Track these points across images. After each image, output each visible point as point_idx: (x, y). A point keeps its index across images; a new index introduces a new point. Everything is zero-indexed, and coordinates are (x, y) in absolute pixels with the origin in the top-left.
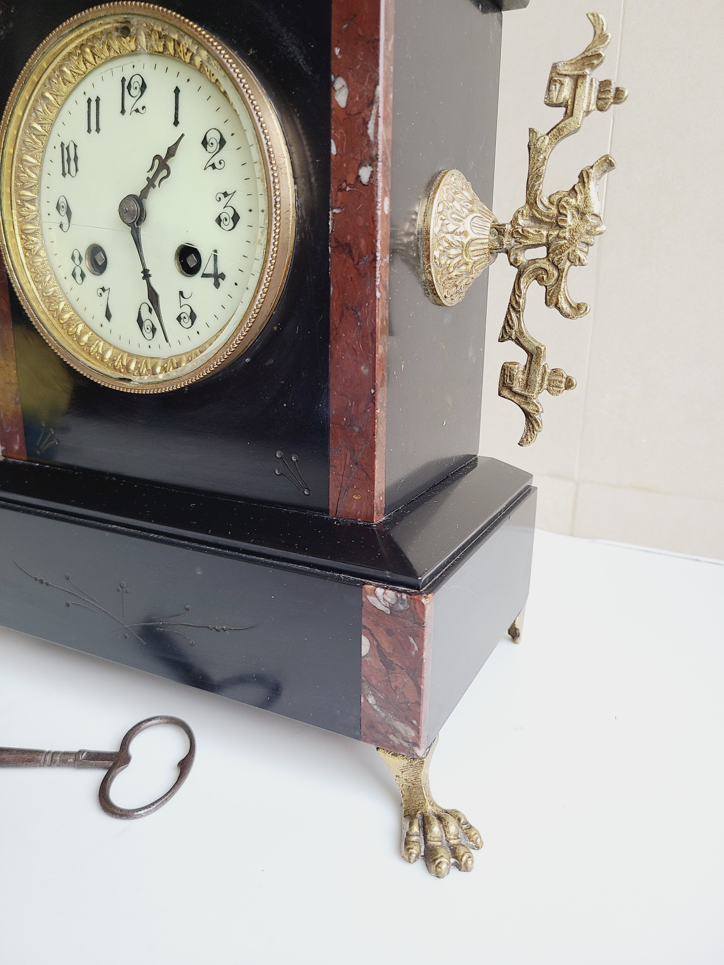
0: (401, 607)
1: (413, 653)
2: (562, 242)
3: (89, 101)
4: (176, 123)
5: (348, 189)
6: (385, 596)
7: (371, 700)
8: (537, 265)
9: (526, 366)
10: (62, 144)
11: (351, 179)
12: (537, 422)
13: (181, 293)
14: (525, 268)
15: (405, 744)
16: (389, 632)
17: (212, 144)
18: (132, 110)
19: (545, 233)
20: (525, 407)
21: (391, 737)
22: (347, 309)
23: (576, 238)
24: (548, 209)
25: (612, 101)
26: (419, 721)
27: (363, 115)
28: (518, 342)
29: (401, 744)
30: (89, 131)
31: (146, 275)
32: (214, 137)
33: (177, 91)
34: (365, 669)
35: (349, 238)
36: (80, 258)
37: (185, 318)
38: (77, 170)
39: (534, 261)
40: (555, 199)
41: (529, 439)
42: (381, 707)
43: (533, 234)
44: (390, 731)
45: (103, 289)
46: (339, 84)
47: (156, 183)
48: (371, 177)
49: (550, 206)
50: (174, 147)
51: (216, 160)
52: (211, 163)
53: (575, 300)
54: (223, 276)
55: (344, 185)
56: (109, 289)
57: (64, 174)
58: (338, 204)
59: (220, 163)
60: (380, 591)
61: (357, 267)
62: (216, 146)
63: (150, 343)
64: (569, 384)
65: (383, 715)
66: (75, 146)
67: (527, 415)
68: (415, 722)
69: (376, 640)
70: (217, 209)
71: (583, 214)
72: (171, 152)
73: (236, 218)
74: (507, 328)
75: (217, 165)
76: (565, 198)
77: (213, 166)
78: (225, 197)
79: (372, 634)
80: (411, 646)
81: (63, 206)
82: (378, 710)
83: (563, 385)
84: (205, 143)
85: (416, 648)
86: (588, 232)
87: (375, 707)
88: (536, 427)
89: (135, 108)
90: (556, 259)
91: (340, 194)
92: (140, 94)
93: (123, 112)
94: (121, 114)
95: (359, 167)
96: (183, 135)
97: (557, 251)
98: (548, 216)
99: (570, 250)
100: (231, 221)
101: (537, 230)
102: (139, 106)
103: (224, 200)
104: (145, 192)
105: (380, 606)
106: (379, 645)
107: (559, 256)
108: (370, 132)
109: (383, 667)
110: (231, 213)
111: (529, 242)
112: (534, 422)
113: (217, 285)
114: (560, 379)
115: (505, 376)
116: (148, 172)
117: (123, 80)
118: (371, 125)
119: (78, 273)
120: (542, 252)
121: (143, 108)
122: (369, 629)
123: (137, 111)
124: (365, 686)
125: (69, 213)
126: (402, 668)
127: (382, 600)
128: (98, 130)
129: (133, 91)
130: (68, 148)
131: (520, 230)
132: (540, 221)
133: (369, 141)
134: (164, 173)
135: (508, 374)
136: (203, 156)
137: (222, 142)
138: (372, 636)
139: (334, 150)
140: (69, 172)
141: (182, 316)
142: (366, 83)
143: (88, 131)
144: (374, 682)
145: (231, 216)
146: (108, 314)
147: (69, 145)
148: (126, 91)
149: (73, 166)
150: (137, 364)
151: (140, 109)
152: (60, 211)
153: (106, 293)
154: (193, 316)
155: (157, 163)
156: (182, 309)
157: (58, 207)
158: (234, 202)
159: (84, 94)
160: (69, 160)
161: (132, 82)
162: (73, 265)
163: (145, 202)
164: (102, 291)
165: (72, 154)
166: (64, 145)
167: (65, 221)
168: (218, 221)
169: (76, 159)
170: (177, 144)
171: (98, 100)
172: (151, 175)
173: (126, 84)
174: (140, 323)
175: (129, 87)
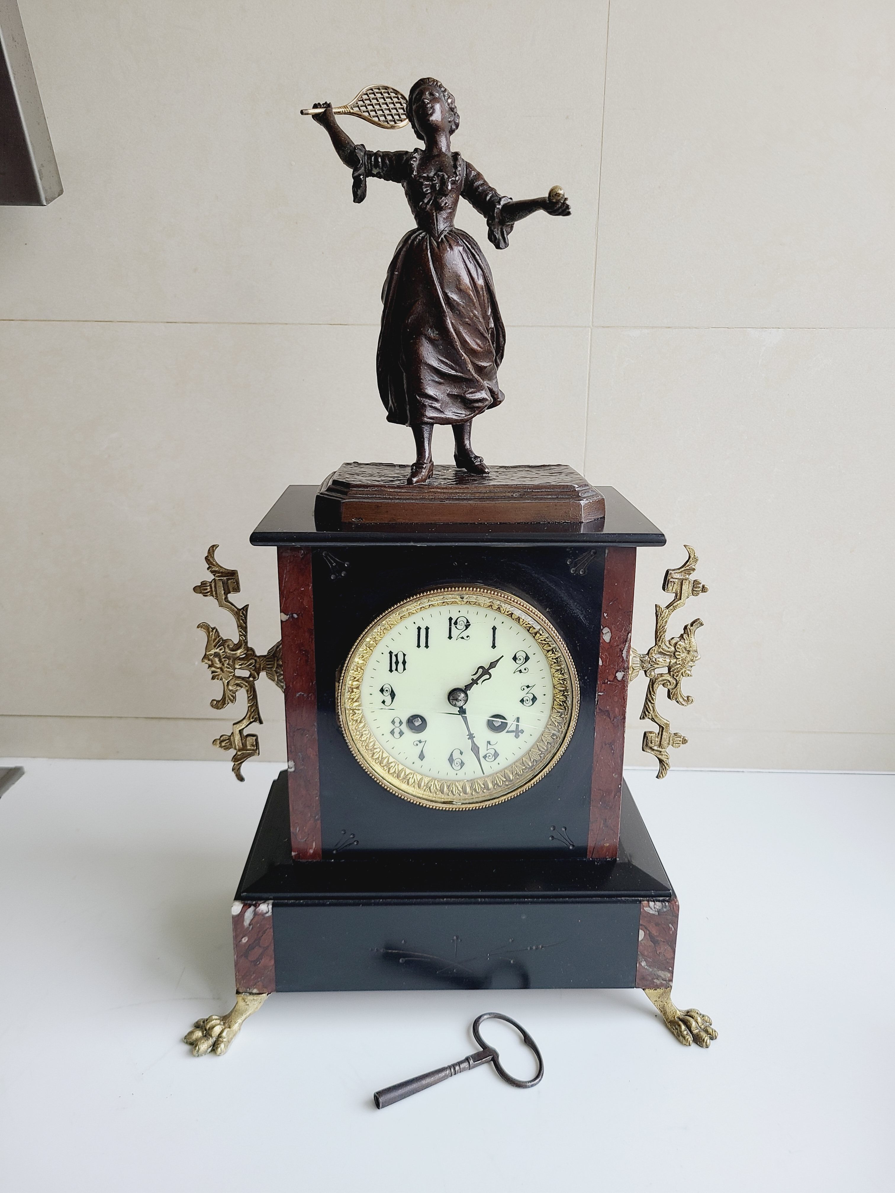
0: (665, 910)
1: (671, 932)
2: (678, 666)
3: (419, 629)
4: (494, 646)
5: (609, 683)
6: (655, 906)
7: (643, 964)
8: (664, 678)
9: (659, 734)
10: (391, 653)
11: (611, 678)
12: (667, 764)
13: (489, 742)
14: (656, 679)
15: (664, 982)
16: (657, 924)
17: (520, 659)
18: (458, 637)
19: (668, 661)
20: (660, 757)
21: (655, 981)
22: (606, 745)
23: (686, 663)
24: (669, 648)
25: (701, 592)
26: (673, 968)
27: (620, 647)
28: (653, 720)
29: (661, 983)
30: (419, 646)
31: (471, 736)
32: (521, 656)
33: (494, 629)
34: (640, 948)
35: (608, 707)
36: (401, 723)
37: (490, 756)
38: (404, 669)
39: (661, 675)
40: (674, 642)
41: (664, 775)
42: (650, 966)
43: (662, 662)
44: (655, 977)
45: (420, 742)
46: (606, 630)
47: (479, 682)
48: (623, 677)
49: (670, 647)
50: (496, 663)
51: (522, 668)
52: (519, 669)
53: (685, 694)
54: (522, 731)
55: (606, 681)
56: (426, 741)
57: (391, 671)
58: (602, 690)
59: (525, 669)
60: (652, 904)
61: (613, 722)
62: (523, 660)
63: (457, 772)
64: (685, 741)
65: (651, 970)
66: (404, 655)
67: (661, 761)
68: (670, 969)
69: (649, 931)
70: (522, 695)
71: (689, 651)
72: (493, 665)
73: (534, 699)
74: (647, 713)
75: (523, 671)
76: (679, 643)
77: (520, 671)
78: (527, 688)
79: (646, 928)
80: (670, 929)
81: (387, 691)
82: (648, 968)
83: (681, 742)
84: (515, 658)
85: (673, 929)
86: (692, 660)
87: (646, 967)
88: (668, 768)
89: (461, 636)
90: (675, 675)
91: (603, 685)
92: (465, 628)
93: (450, 637)
94: (448, 639)
95: (616, 672)
96: (503, 656)
97: (675, 671)
98: (669, 652)
99: (683, 670)
100: (531, 701)
101: (664, 659)
102: (464, 635)
103: (527, 690)
104: (468, 687)
105: (651, 912)
106: (650, 933)
107: (677, 674)
108: (624, 655)
109: (652, 944)
110: (532, 697)
111: (658, 666)
112: (665, 765)
113: (517, 736)
114: (679, 739)
115: (648, 741)
116: (474, 675)
117: (450, 619)
118: (624, 652)
119: (397, 731)
120: (666, 670)
121: (468, 637)
122: (644, 925)
123: (462, 638)
124: (640, 957)
125: (393, 695)
126: (664, 942)
127: (653, 908)
128: (427, 646)
129: (458, 626)
130: (396, 656)
131: (654, 660)
132: (665, 654)
133: (623, 659)
134: (487, 676)
135: (650, 740)
136: (514, 666)
137: (527, 658)
138: (645, 929)
139: (600, 663)
140: (396, 670)
141: (487, 755)
142: (623, 631)
143: (417, 647)
144: (646, 953)
145: (531, 698)
146: (422, 757)
147: (397, 654)
148: (453, 626)
149: (400, 666)
150: (448, 787)
151: (465, 638)
152: (384, 692)
153: (423, 744)
154: (496, 755)
155: (481, 670)
156: (488, 751)
157: (382, 690)
158: (533, 691)
159: (414, 623)
160: (397, 663)
161: (458, 621)
162: (392, 727)
163: (468, 692)
164: (418, 743)
165: (401, 659)
166: (392, 653)
167: (388, 699)
168: (522, 701)
169: (404, 663)
170: (498, 661)
171: (427, 629)
172: (475, 677)
173: (453, 621)
174: (451, 760)
175: (456, 623)
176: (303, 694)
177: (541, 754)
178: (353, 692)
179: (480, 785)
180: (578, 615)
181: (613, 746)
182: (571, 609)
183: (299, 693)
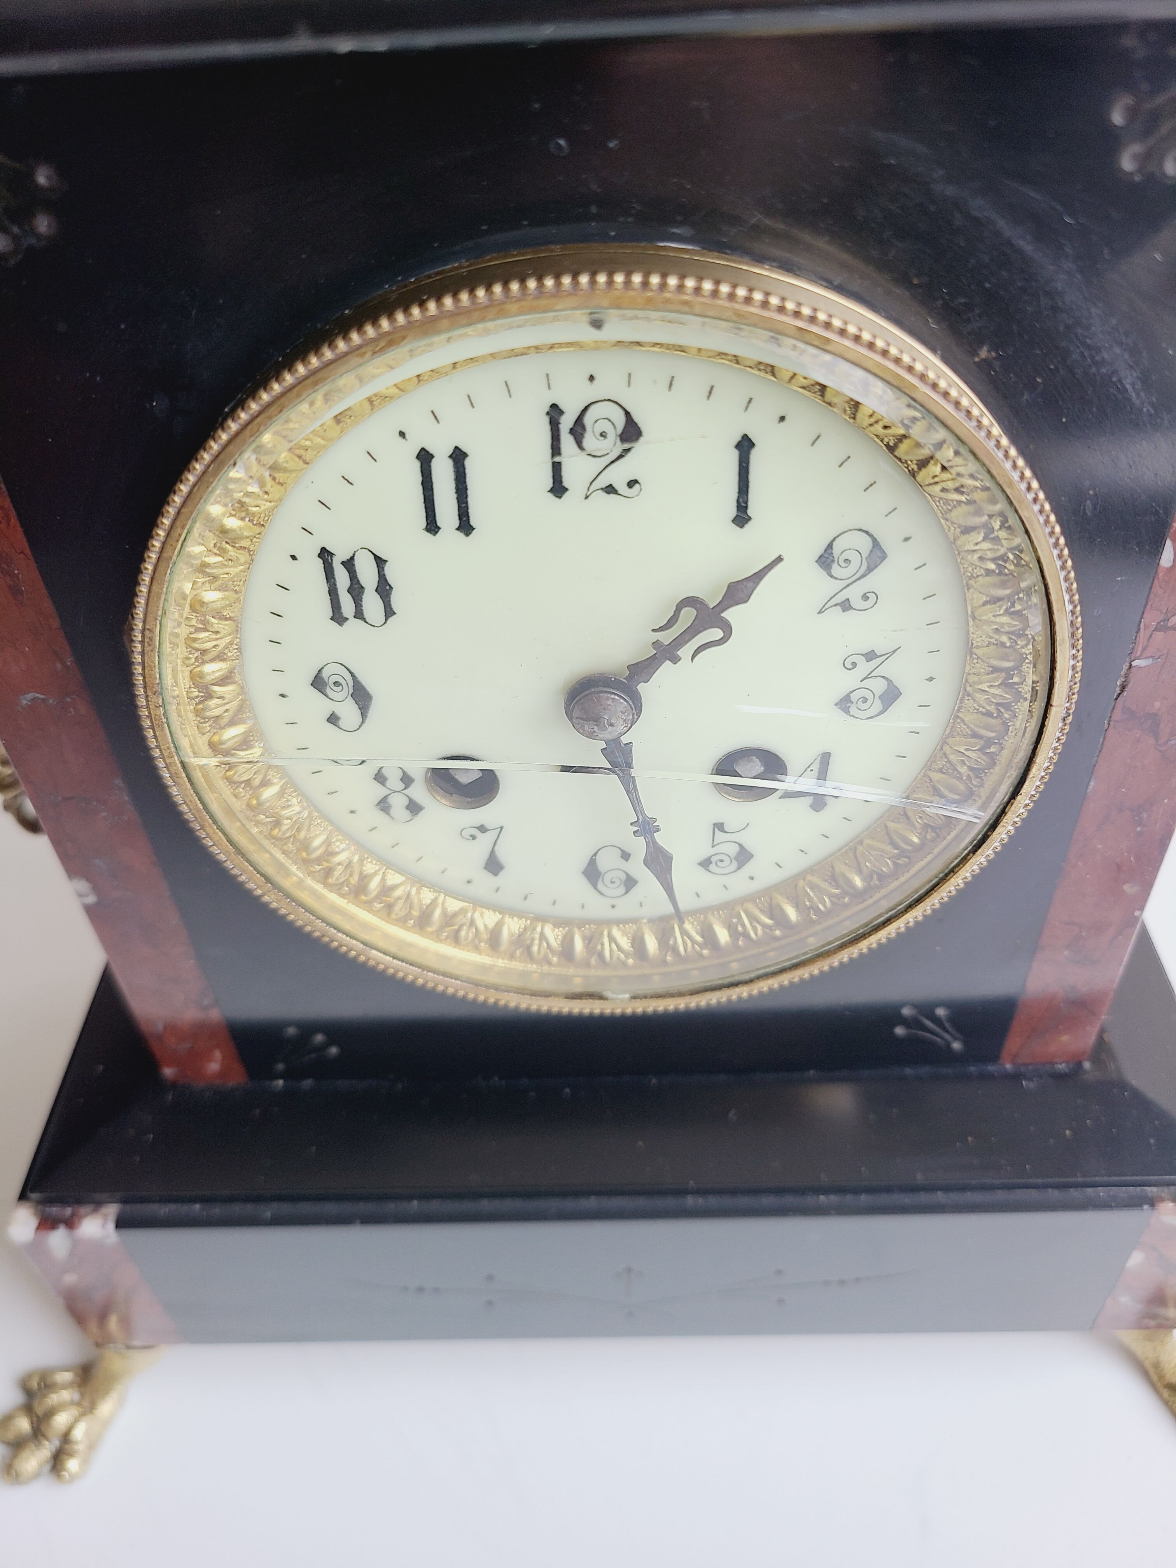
3: (425, 457)
4: (742, 517)
10: (325, 555)
13: (718, 827)
17: (847, 561)
18: (592, 488)
31: (646, 829)
32: (853, 548)
33: (745, 445)
34: (1126, 1277)
36: (407, 780)
37: (722, 861)
38: (389, 612)
45: (482, 829)
47: (685, 652)
50: (750, 584)
51: (854, 594)
52: (840, 599)
54: (836, 794)
56: (502, 828)
57: (339, 620)
58: (1151, 652)
59: (865, 596)
61: (1164, 750)
62: (858, 564)
63: (616, 901)
66: (380, 562)
69: (1158, 1251)
70: (846, 682)
72: (738, 591)
73: (890, 694)
75: (856, 602)
77: (846, 606)
78: (869, 660)
79: (1153, 1248)
81: (337, 683)
84: (826, 560)
89: (603, 481)
92: (619, 448)
93: (558, 489)
94: (550, 495)
96: (779, 559)
100: (877, 700)
102: (618, 475)
103: (864, 667)
104: (641, 670)
106: (1161, 1255)
110: (881, 688)
113: (815, 808)
116: (661, 629)
117: (555, 412)
119: (398, 802)
121: (632, 483)
122: (1150, 1245)
123: (610, 489)
125: (361, 695)
128: (465, 526)
129: (589, 441)
130: (349, 564)
134: (715, 632)
136: (822, 588)
137: (875, 555)
139: (1170, 558)
140: (359, 614)
141: (715, 859)
143: (427, 530)
145: (879, 692)
146: (493, 865)
147: (352, 558)
148: (567, 442)
149: (372, 603)
150: (589, 941)
151: (621, 487)
152: (328, 691)
153: (490, 836)
154: (744, 856)
155: (688, 615)
156: (717, 849)
157: (318, 683)
158: (890, 668)
159: (402, 434)
160: (356, 590)
161: (588, 420)
162: (379, 791)
163: (641, 687)
164: (476, 832)
165: (367, 574)
166: (332, 554)
167: (348, 711)
168: (845, 703)
169: (384, 589)
170: (758, 576)
171: (458, 457)
172: (666, 637)
173: (566, 423)
174: (592, 873)
175: (578, 430)
176: (42, 697)
177: (898, 857)
178: (209, 696)
179: (690, 937)
180: (1115, 372)
181: (1145, 815)
182: (1089, 348)
183: (31, 695)
